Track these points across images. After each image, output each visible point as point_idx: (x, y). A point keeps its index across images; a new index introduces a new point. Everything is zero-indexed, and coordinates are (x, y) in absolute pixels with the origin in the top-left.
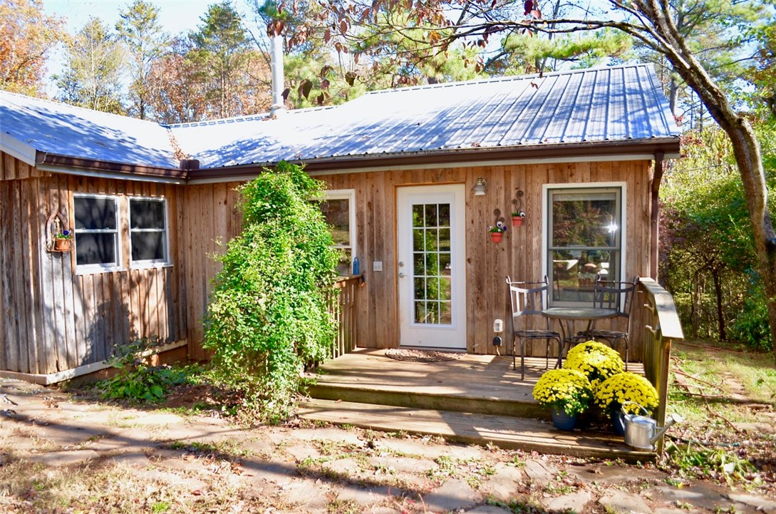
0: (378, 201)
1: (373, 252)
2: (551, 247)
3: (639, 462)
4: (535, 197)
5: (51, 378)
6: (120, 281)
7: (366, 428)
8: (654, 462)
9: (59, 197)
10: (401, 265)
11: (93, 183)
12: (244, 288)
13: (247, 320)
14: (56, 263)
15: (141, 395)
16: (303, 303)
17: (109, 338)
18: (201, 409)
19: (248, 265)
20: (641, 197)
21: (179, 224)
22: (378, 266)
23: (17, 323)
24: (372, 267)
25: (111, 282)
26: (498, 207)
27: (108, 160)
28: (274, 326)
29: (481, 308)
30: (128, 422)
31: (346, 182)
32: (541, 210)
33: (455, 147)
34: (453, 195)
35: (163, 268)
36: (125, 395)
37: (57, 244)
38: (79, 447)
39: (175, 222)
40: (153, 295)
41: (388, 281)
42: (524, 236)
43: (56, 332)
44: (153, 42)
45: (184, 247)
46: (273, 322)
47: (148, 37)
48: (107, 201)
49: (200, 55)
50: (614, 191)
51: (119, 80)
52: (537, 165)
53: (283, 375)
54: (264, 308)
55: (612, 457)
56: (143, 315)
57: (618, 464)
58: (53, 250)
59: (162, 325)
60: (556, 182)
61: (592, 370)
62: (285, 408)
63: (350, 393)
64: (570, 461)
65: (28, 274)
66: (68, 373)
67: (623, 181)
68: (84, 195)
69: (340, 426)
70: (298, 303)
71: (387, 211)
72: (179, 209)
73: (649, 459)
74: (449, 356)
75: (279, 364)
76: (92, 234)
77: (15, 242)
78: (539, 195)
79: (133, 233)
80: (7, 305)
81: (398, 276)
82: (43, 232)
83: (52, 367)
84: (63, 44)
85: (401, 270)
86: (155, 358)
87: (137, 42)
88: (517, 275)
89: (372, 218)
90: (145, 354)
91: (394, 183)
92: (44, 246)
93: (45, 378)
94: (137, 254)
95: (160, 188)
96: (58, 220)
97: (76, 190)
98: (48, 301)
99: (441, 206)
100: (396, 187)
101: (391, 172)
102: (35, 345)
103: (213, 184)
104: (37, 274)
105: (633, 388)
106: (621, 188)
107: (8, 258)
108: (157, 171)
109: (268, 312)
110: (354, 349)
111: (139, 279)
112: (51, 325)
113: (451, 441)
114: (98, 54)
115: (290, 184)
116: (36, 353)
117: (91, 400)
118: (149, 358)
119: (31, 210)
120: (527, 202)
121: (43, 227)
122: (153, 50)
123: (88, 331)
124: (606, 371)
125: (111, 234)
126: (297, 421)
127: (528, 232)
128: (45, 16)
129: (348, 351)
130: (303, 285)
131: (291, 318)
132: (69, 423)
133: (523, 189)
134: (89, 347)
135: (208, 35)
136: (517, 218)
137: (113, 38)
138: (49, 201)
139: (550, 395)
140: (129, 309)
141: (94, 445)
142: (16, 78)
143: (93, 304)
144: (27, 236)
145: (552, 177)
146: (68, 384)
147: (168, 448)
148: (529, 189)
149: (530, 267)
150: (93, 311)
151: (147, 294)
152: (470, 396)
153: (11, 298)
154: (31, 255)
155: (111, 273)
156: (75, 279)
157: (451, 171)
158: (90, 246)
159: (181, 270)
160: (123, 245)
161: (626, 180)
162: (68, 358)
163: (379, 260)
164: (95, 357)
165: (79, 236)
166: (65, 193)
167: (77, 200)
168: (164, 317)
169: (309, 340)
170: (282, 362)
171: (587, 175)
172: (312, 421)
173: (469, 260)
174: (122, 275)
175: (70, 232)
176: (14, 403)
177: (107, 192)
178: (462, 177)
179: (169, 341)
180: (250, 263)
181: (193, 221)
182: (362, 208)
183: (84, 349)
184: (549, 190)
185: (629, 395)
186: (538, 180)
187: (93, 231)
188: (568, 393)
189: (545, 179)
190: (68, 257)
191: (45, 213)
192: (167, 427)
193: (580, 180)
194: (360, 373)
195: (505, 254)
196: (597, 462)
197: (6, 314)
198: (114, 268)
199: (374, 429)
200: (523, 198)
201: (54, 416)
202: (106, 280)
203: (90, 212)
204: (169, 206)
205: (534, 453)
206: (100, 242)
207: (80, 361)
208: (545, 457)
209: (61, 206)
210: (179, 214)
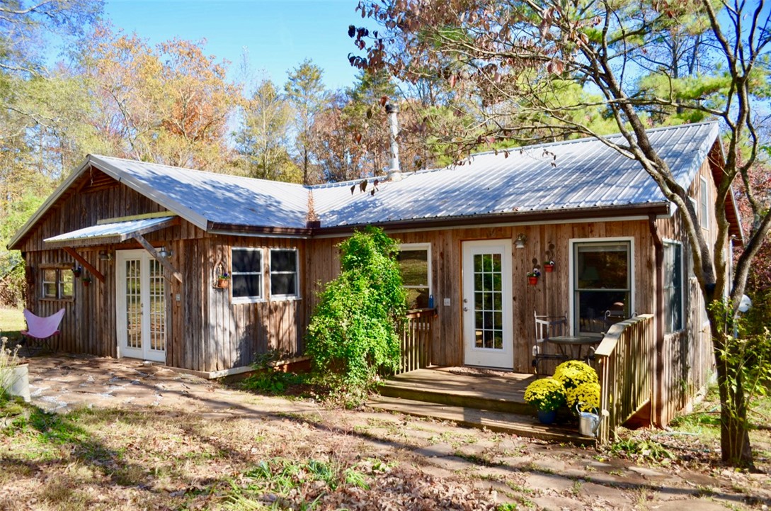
0: (448, 252)
1: (444, 291)
2: (577, 288)
3: (583, 445)
4: (563, 250)
5: (212, 375)
6: (262, 309)
7: (407, 414)
8: (595, 446)
9: (222, 250)
10: (465, 301)
11: (246, 241)
12: (331, 314)
13: (332, 337)
14: (219, 295)
15: (268, 387)
16: (374, 326)
17: (253, 350)
18: (304, 397)
19: (335, 299)
20: (646, 248)
21: (307, 268)
22: (447, 302)
23: (193, 336)
24: (443, 302)
25: (256, 310)
26: (535, 257)
27: (254, 224)
28: (351, 341)
29: (524, 336)
30: (256, 402)
31: (425, 237)
32: (568, 260)
33: (500, 212)
34: (503, 248)
35: (294, 301)
36: (258, 387)
37: (220, 282)
38: (223, 411)
39: (303, 266)
40: (286, 320)
41: (455, 314)
42: (555, 280)
43: (217, 343)
44: (316, 99)
45: (310, 285)
46: (351, 339)
47: (312, 95)
48: (254, 253)
49: (355, 109)
50: (625, 244)
51: (286, 135)
52: (565, 224)
53: (356, 376)
54: (345, 329)
55: (566, 441)
56: (278, 334)
57: (570, 445)
58: (217, 286)
59: (292, 343)
60: (579, 237)
61: (568, 380)
62: (357, 399)
63: (407, 393)
64: (535, 441)
65: (201, 302)
66: (223, 372)
67: (631, 236)
68: (239, 248)
69: (390, 412)
70: (371, 327)
71: (454, 260)
72: (307, 256)
73: (590, 443)
74: (495, 373)
75: (353, 367)
76: (243, 275)
77: (194, 281)
78: (567, 247)
79: (272, 275)
80: (186, 324)
81: (463, 310)
82: (211, 274)
83: (213, 367)
84: (240, 107)
85: (465, 305)
86: (285, 367)
87: (302, 100)
88: (550, 310)
89: (443, 265)
90: (278, 363)
91: (458, 238)
92: (211, 284)
93: (208, 374)
94: (275, 291)
95: (293, 242)
96: (220, 266)
97: (233, 245)
98: (212, 321)
99: (495, 255)
100: (461, 241)
101: (457, 230)
102: (203, 351)
103: (332, 239)
104: (207, 303)
105: (590, 393)
106: (630, 241)
107: (188, 292)
108: (289, 230)
109: (349, 331)
110: (428, 365)
111: (276, 308)
112: (213, 338)
113: (461, 425)
114: (269, 113)
115: (372, 243)
116: (204, 356)
117: (235, 389)
118: (281, 367)
119: (204, 259)
120: (557, 253)
121: (211, 271)
122: (317, 106)
123: (238, 343)
124: (578, 382)
125: (258, 276)
126: (363, 407)
127: (559, 277)
128: (227, 84)
129: (423, 367)
130: (375, 313)
131: (363, 336)
132: (219, 400)
133: (554, 243)
134: (239, 355)
135: (363, 91)
136: (548, 266)
137: (282, 97)
138: (215, 252)
139: (531, 396)
140: (268, 329)
141: (232, 411)
142: (202, 137)
143: (242, 324)
144: (201, 277)
145: (576, 233)
146: (223, 380)
147: (276, 416)
148: (559, 243)
149: (560, 305)
150: (242, 330)
151: (281, 319)
152: (487, 398)
153: (189, 319)
154: (203, 289)
155: (256, 303)
156: (231, 307)
157: (500, 229)
158: (243, 283)
159: (307, 302)
160: (265, 283)
161: (634, 235)
162: (224, 362)
163: (448, 297)
164: (243, 363)
165: (235, 277)
166: (226, 247)
167: (233, 251)
168: (294, 336)
169: (377, 353)
170: (355, 366)
171: (603, 232)
172: (374, 408)
173: (514, 299)
174: (263, 305)
175: (228, 274)
176: (187, 388)
177: (255, 246)
178: (508, 233)
179: (297, 355)
180: (337, 298)
181: (317, 266)
182: (436, 257)
183: (235, 356)
184: (574, 243)
185: (586, 398)
186: (566, 236)
187: (244, 273)
188: (543, 395)
189: (571, 235)
190: (227, 291)
191: (213, 261)
192: (279, 405)
193: (598, 235)
194: (422, 381)
195: (541, 294)
196: (556, 443)
197: (186, 330)
198: (258, 300)
199: (412, 415)
200: (554, 250)
201: (211, 396)
202: (252, 308)
203: (242, 260)
204: (300, 255)
205: (514, 435)
206: (249, 280)
207: (232, 364)
208: (520, 438)
209: (223, 256)
210: (307, 261)
